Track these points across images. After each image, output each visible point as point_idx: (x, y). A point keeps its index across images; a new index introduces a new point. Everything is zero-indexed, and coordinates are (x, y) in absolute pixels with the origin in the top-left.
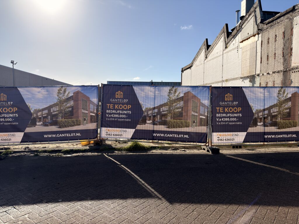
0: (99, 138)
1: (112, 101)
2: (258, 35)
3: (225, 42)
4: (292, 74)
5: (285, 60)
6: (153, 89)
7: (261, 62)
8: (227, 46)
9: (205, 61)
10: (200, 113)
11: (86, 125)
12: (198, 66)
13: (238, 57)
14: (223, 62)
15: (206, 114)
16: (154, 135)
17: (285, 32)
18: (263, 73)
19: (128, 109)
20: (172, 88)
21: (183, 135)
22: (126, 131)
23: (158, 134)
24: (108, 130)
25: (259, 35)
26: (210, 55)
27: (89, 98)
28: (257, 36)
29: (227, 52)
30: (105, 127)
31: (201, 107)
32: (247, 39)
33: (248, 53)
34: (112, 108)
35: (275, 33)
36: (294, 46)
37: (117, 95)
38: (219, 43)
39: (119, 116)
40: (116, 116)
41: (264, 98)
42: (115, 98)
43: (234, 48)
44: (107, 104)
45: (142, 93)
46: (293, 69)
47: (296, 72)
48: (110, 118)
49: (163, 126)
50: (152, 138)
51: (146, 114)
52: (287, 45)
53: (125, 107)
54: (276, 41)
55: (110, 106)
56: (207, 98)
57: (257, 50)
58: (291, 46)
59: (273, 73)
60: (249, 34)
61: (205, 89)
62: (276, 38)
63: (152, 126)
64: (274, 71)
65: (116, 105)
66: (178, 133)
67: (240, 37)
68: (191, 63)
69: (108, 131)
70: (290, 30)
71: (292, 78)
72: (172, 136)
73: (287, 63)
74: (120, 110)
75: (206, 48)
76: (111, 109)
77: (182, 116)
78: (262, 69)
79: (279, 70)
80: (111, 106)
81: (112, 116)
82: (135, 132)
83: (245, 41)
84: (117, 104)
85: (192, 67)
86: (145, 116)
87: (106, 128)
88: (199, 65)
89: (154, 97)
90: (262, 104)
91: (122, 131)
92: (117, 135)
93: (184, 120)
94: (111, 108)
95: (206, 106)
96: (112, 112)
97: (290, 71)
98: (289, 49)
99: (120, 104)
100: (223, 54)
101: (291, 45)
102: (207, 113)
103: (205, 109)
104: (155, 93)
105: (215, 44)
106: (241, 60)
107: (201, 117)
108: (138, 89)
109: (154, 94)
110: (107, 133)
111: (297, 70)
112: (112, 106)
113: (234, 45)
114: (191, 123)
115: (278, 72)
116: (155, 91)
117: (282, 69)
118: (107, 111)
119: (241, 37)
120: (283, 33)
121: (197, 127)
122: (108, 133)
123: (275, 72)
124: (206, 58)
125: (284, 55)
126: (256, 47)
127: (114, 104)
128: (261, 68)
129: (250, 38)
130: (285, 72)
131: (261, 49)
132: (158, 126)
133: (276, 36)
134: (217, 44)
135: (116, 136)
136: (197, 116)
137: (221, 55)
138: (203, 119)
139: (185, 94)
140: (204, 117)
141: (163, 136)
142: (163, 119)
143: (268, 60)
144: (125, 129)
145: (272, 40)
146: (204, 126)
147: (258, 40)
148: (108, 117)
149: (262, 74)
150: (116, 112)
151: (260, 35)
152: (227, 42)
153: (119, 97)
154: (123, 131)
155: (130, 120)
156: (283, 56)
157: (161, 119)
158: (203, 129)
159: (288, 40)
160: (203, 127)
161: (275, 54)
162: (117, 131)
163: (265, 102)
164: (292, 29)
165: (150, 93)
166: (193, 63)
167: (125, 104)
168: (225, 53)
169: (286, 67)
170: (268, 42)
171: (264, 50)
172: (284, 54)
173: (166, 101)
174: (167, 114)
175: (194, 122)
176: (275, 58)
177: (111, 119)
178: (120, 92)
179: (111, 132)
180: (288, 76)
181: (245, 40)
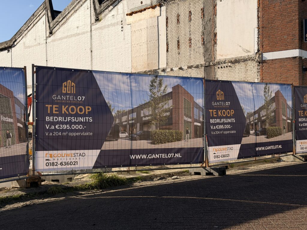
0: (31, 173)
1: (56, 100)
2: (160, 7)
3: (95, 9)
4: (219, 70)
5: (206, 50)
6: (127, 78)
7: (167, 51)
8: (100, 18)
9: (49, 40)
10: (194, 118)
11: (12, 147)
12: (29, 47)
13: (124, 39)
14: (91, 44)
15: (201, 119)
16: (131, 158)
17: (204, 8)
18: (171, 67)
19: (87, 113)
20: (155, 78)
21: (173, 154)
22: (84, 155)
23: (138, 155)
24: (51, 155)
25: (162, 8)
26: (59, 30)
27: (12, 92)
28: (158, 8)
29: (101, 28)
30: (44, 149)
31: (195, 109)
32: (141, 11)
33: (144, 33)
34: (56, 113)
35: (189, 8)
36: (219, 30)
37: (65, 88)
38: (80, 10)
39: (70, 127)
40: (65, 127)
41: (253, 97)
42: (62, 94)
43: (114, 24)
44: (47, 106)
45: (110, 85)
46: (219, 63)
47: (224, 67)
48: (53, 131)
49: (145, 141)
50: (129, 164)
51: (117, 121)
52: (208, 28)
53: (81, 110)
54: (190, 20)
55: (52, 109)
56: (201, 95)
57: (159, 31)
58: (214, 31)
59: (188, 68)
60: (143, 4)
61: (198, 82)
62: (190, 16)
63: (128, 142)
64: (189, 65)
65: (63, 107)
66: (167, 151)
67: (126, 6)
68: (12, 39)
69: (51, 157)
70: (212, 8)
71: (218, 77)
72: (158, 157)
73: (209, 55)
74: (71, 116)
75: (50, 14)
76: (53, 115)
77: (172, 124)
78: (170, 61)
79: (197, 64)
80: (54, 109)
81: (57, 127)
82: (100, 156)
83: (137, 14)
84: (66, 104)
85: (13, 49)
86: (117, 126)
87: (45, 152)
88: (32, 47)
89: (130, 92)
90: (252, 106)
91: (76, 155)
92: (67, 164)
93: (175, 129)
94: (54, 112)
95: (201, 108)
96: (56, 119)
97: (215, 65)
98: (212, 34)
99: (71, 104)
100: (91, 31)
101: (215, 29)
102: (202, 117)
103: (200, 112)
104: (131, 86)
105: (73, 11)
106: (130, 44)
107: (196, 124)
108: (102, 78)
109: (129, 88)
110: (47, 161)
111: (224, 65)
112: (56, 109)
113: (114, 18)
114: (183, 134)
115: (197, 67)
116: (131, 82)
117: (203, 62)
118: (47, 119)
119: (128, 6)
120: (201, 10)
121: (192, 140)
122: (49, 161)
123: (192, 66)
124: (51, 33)
125: (204, 42)
126: (158, 26)
127: (60, 104)
128: (167, 59)
129: (145, 10)
130: (206, 67)
131: (167, 30)
132: (139, 142)
133: (190, 12)
134: (77, 10)
135: (65, 167)
136: (191, 123)
137: (87, 32)
138: (198, 127)
139: (174, 88)
140: (199, 124)
141: (145, 158)
142: (145, 129)
143: (179, 48)
144: (82, 151)
145: (184, 18)
146: (200, 137)
147: (161, 15)
148: (49, 131)
149: (170, 69)
150: (65, 119)
151: (164, 8)
152: (98, 11)
153: (68, 92)
154: (78, 155)
155: (91, 134)
156: (204, 44)
157: (142, 130)
158: (198, 143)
159: (210, 21)
160: (199, 139)
161: (191, 40)
162: (67, 155)
163: (255, 103)
164: (215, 6)
165: (122, 85)
166: (16, 41)
167: (80, 105)
168: (96, 29)
169: (208, 60)
170: (178, 20)
171: (171, 31)
172: (205, 40)
173: (147, 99)
174: (151, 122)
175: (187, 132)
176: (190, 46)
177: (55, 134)
178: (70, 82)
179: (56, 158)
180: (213, 72)
181: (136, 12)
